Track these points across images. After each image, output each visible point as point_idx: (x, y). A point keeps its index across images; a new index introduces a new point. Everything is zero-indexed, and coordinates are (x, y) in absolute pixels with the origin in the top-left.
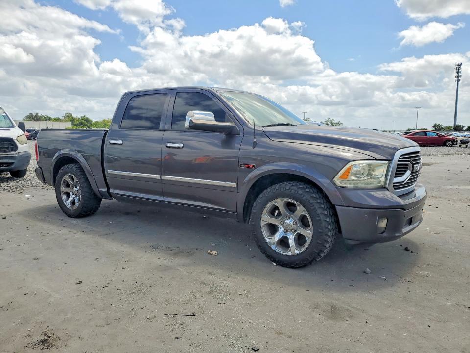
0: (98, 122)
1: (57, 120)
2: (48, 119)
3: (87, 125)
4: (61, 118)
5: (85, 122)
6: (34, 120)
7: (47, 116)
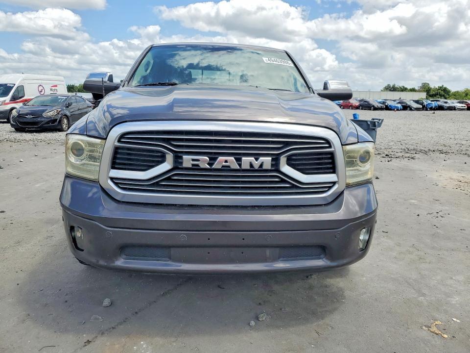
0: (458, 92)
1: (413, 90)
2: (404, 89)
3: (444, 96)
4: (417, 88)
5: (442, 93)
6: (390, 90)
7: (404, 87)
